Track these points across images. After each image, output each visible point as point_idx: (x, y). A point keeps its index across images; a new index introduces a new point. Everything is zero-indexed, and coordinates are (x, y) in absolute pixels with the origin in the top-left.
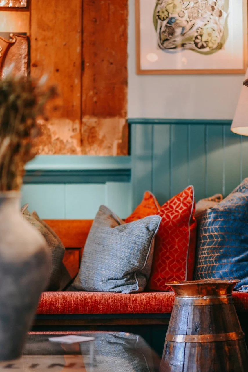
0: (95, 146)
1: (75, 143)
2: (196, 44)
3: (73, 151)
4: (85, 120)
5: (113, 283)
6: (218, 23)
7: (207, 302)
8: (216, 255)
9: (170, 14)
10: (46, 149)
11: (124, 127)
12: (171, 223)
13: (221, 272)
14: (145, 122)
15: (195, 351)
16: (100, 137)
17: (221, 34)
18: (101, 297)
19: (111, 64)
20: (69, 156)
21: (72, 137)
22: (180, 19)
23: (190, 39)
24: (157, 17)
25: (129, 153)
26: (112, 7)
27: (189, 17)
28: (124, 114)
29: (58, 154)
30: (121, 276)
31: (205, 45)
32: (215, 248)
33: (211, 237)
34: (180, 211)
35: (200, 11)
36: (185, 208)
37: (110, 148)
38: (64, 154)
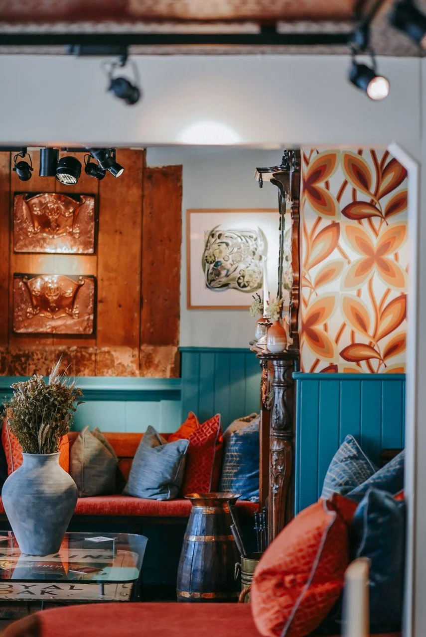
0: (152, 369)
1: (134, 367)
2: (239, 284)
3: (133, 374)
4: (142, 348)
5: (150, 492)
6: (258, 266)
7: (213, 512)
8: (235, 471)
9: (216, 258)
10: (110, 372)
11: (176, 354)
12: (200, 444)
13: (237, 485)
14: (194, 351)
15: (201, 548)
16: (156, 362)
17: (261, 276)
18: (138, 503)
19: (166, 300)
20: (129, 378)
21: (132, 362)
22: (225, 262)
23: (233, 279)
24: (206, 261)
25: (180, 376)
26: (167, 252)
27: (233, 261)
28: (176, 343)
29: (120, 376)
30: (156, 486)
31: (246, 284)
32: (234, 465)
33: (232, 456)
34: (208, 435)
35: (243, 256)
36: (212, 432)
37: (164, 371)
38: (125, 376)
